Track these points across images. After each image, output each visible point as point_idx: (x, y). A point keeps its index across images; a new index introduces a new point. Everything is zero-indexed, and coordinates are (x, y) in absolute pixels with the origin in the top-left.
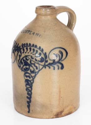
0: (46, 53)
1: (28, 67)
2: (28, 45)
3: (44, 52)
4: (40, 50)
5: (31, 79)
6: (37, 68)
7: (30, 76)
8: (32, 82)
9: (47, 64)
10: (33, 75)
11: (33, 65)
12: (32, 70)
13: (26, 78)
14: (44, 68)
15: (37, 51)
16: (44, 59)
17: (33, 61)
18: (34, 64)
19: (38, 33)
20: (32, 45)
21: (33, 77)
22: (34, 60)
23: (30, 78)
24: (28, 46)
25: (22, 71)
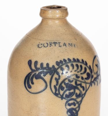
0: (90, 66)
1: (72, 91)
2: (67, 61)
3: (88, 65)
4: (84, 64)
5: (77, 105)
6: (84, 90)
7: (76, 102)
8: (77, 109)
9: (93, 80)
10: (79, 100)
11: (79, 87)
12: (78, 94)
13: (69, 107)
14: (90, 86)
15: (81, 66)
16: (90, 74)
17: (79, 81)
18: (80, 85)
19: (70, 43)
20: (72, 60)
21: (80, 103)
22: (80, 79)
23: (75, 105)
24: (68, 63)
25: (62, 99)
